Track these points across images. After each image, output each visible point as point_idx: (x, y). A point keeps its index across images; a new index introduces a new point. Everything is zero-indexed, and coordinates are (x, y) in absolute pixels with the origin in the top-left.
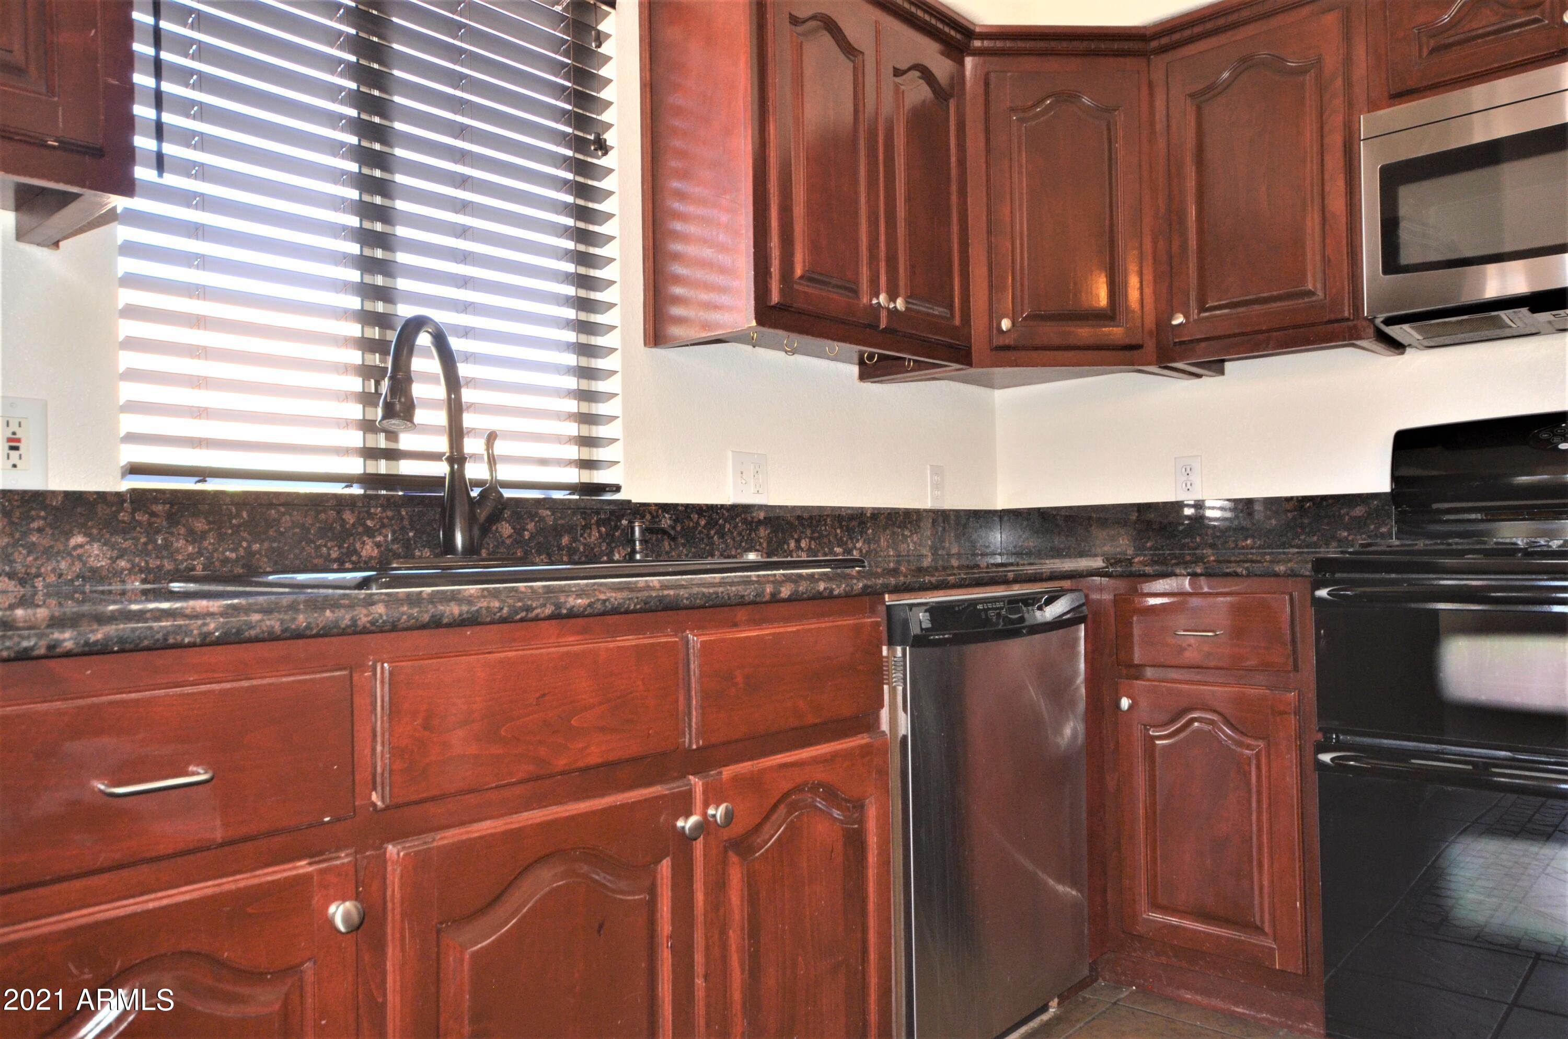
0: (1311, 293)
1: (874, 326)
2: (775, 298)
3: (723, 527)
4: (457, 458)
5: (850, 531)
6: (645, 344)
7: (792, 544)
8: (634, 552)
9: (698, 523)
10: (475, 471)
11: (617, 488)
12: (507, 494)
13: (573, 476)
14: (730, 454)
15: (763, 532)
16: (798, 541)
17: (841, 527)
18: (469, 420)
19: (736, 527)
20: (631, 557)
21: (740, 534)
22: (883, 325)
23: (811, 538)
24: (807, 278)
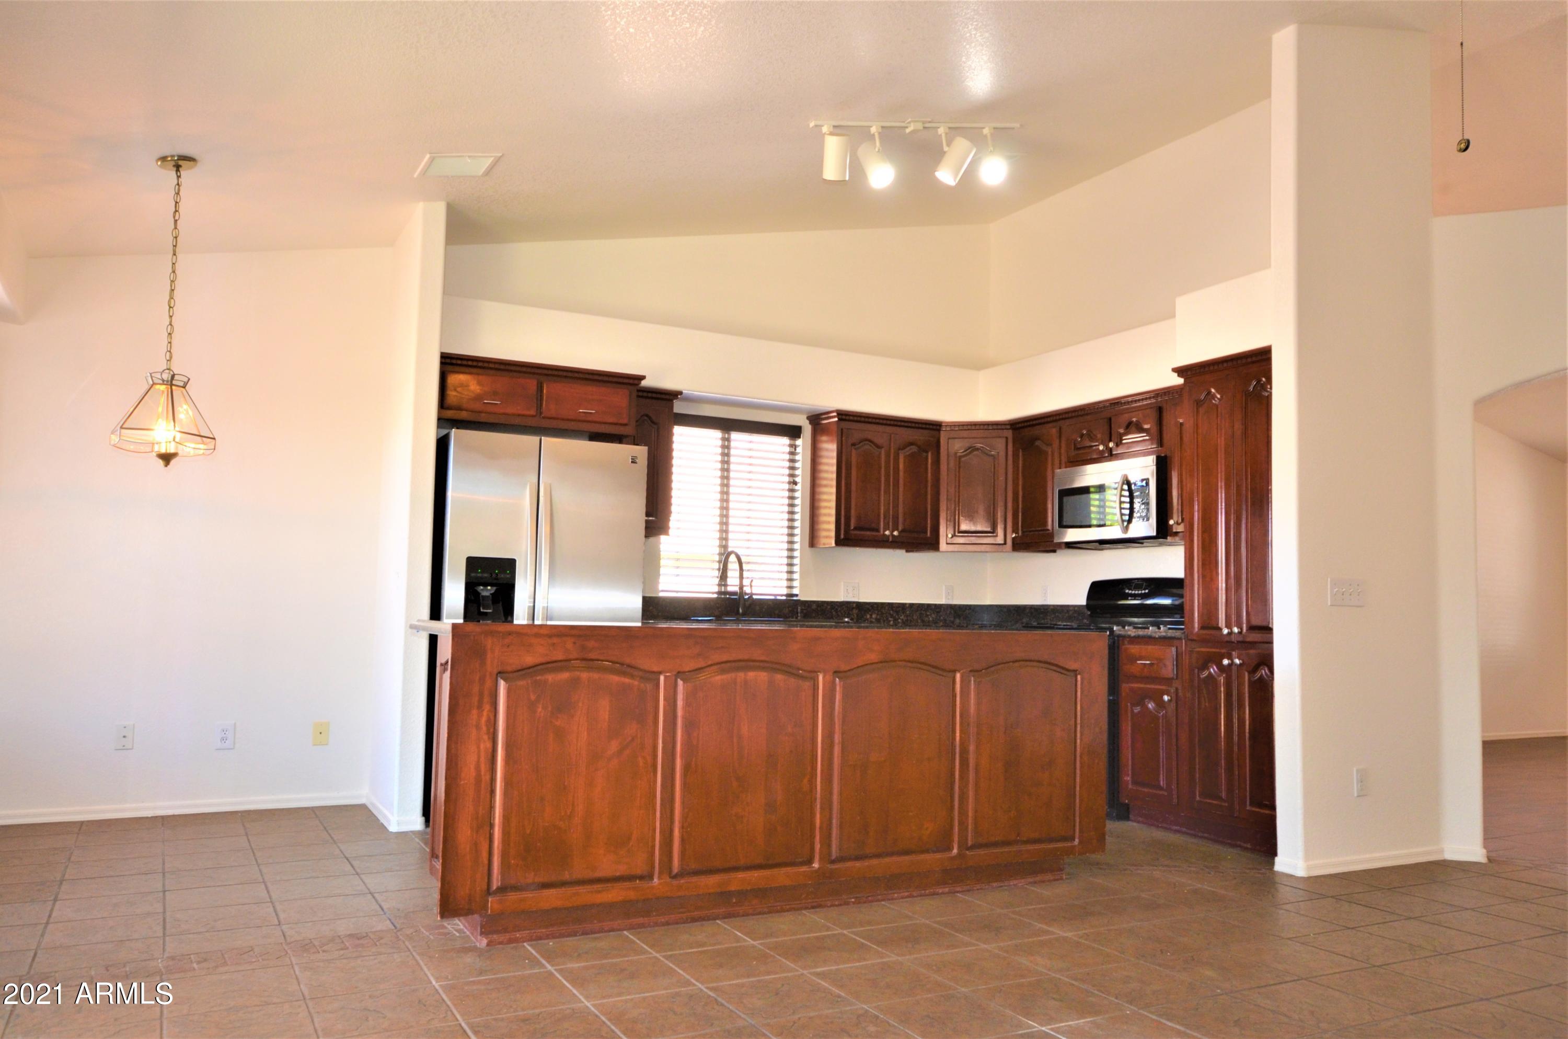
0: (1048, 530)
1: (888, 541)
2: (842, 537)
3: (837, 609)
4: (741, 587)
5: (897, 612)
6: (809, 547)
7: (868, 616)
8: (798, 616)
9: (827, 608)
10: (747, 590)
11: (797, 595)
12: (755, 597)
13: (785, 591)
14: (842, 583)
15: (855, 611)
16: (871, 615)
17: (893, 610)
18: (745, 574)
19: (843, 609)
20: (797, 618)
21: (844, 612)
22: (891, 539)
23: (878, 614)
24: (855, 529)
